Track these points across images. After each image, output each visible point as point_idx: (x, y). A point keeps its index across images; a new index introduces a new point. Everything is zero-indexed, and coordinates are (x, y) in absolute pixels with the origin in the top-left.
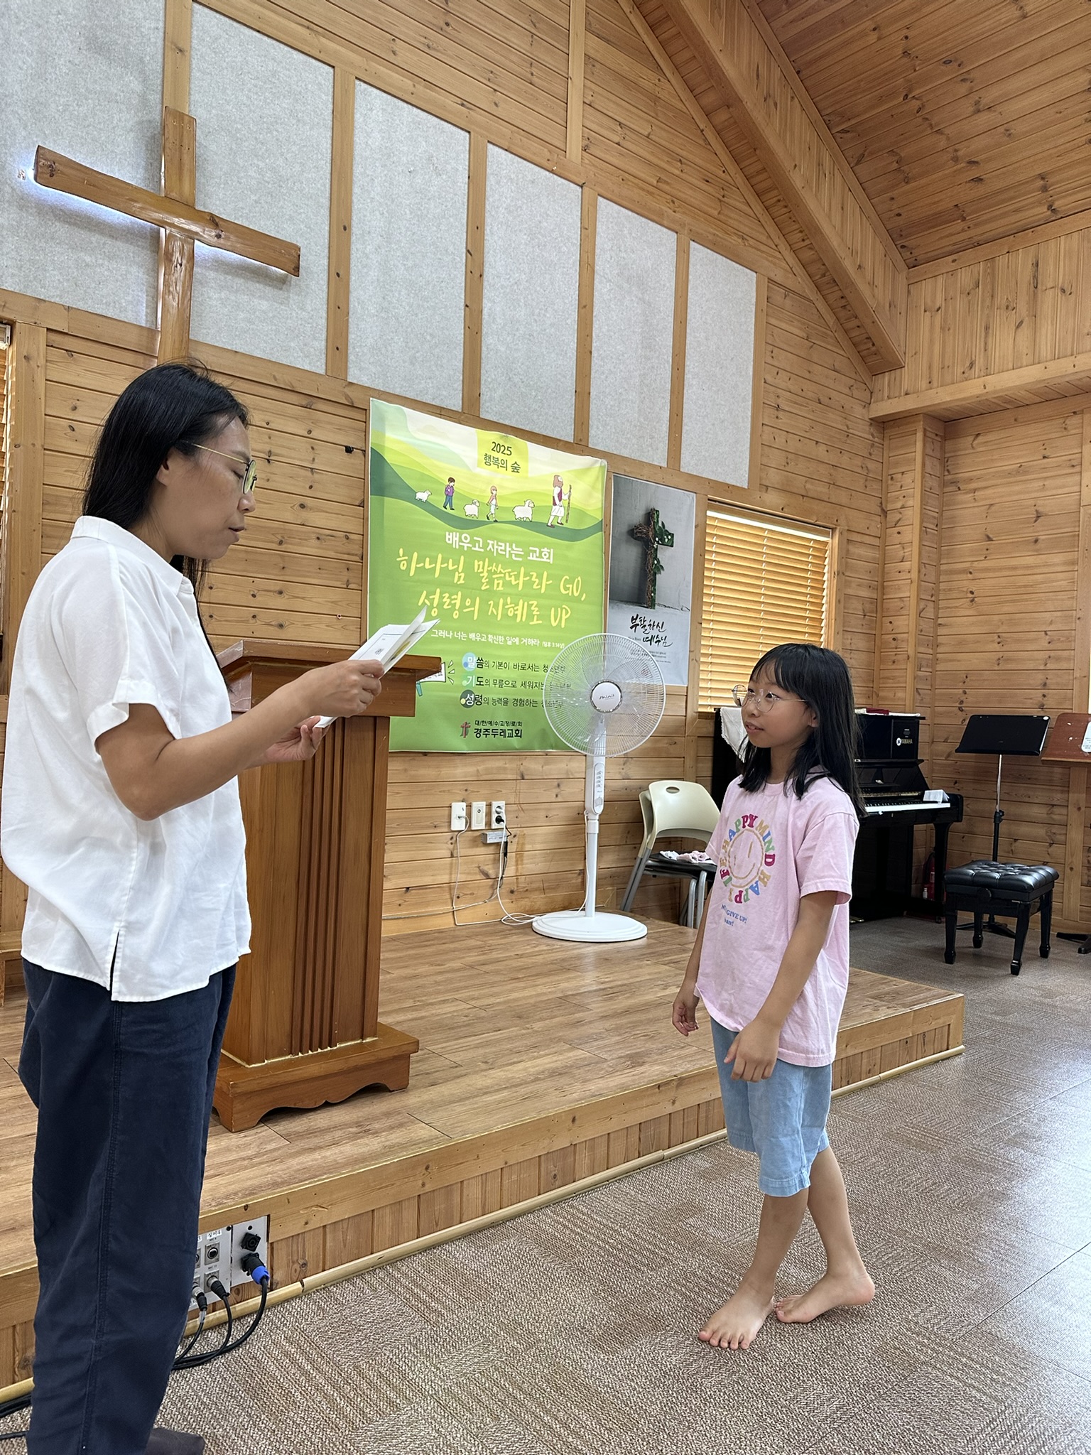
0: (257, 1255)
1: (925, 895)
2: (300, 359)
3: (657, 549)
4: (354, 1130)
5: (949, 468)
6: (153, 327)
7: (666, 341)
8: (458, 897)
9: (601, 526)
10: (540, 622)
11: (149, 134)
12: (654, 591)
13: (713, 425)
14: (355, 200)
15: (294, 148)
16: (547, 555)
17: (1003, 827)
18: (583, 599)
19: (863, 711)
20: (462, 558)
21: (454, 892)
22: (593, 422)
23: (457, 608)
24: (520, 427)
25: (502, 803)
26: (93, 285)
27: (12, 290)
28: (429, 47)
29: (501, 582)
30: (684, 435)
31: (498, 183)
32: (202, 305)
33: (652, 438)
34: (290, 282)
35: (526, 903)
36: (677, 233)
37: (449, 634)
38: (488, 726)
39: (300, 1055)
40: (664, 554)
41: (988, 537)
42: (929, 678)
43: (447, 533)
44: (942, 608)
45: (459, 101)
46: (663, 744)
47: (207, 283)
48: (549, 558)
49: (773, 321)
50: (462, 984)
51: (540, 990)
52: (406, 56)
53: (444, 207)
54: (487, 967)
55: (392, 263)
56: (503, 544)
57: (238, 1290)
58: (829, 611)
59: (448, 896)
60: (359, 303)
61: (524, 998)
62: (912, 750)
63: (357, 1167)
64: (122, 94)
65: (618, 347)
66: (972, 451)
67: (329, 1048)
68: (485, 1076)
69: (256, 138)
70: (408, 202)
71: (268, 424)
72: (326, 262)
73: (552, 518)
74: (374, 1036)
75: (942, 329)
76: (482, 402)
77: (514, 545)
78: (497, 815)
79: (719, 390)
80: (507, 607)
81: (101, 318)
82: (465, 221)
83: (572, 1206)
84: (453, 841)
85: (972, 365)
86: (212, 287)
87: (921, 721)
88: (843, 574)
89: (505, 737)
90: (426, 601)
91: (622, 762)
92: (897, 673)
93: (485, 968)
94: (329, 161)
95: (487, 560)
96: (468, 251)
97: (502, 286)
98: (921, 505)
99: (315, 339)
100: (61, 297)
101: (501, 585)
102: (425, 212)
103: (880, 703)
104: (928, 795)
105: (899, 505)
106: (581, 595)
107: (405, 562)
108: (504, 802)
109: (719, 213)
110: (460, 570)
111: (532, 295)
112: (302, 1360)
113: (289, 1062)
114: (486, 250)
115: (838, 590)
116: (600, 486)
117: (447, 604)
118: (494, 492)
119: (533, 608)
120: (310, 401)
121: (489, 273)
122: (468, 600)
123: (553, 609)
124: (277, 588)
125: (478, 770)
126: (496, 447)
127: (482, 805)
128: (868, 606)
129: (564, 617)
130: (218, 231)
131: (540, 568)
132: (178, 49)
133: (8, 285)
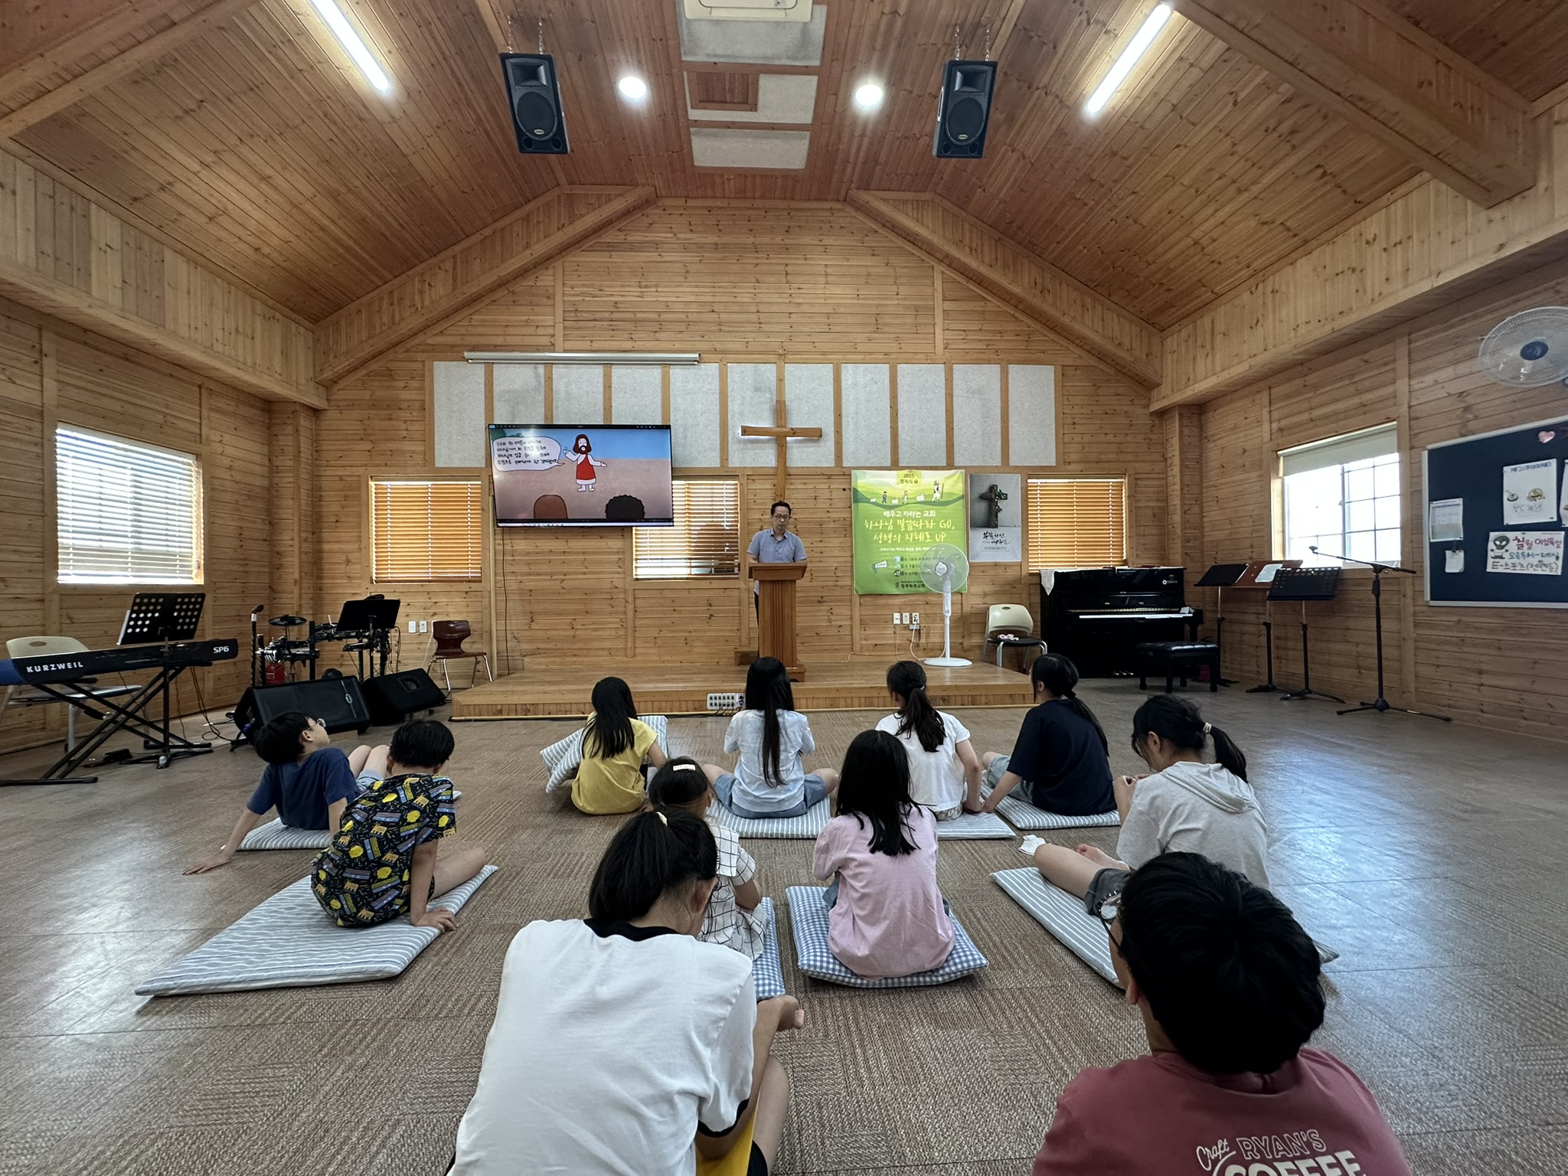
2: (824, 463)
3: (997, 502)
6: (776, 467)
7: (997, 412)
8: (898, 649)
9: (962, 497)
10: (932, 541)
11: (773, 411)
12: (997, 521)
15: (821, 395)
18: (954, 529)
20: (892, 520)
21: (896, 647)
22: (957, 455)
23: (890, 539)
24: (919, 465)
28: (871, 340)
29: (911, 527)
30: (1011, 449)
31: (904, 376)
32: (791, 456)
33: (992, 454)
34: (820, 440)
36: (999, 364)
37: (886, 549)
38: (908, 584)
40: (1001, 504)
41: (1222, 465)
43: (885, 512)
44: (1205, 507)
45: (884, 354)
46: (1007, 588)
48: (934, 514)
49: (1067, 384)
53: (880, 394)
55: (859, 421)
56: (911, 512)
60: (846, 438)
62: (1179, 586)
64: (765, 401)
69: (807, 397)
70: (864, 398)
71: (815, 487)
72: (833, 429)
73: (934, 498)
75: (1176, 362)
76: (900, 460)
77: (916, 512)
78: (914, 618)
80: (914, 536)
84: (895, 628)
86: (793, 450)
87: (1185, 570)
89: (914, 587)
90: (877, 538)
91: (981, 597)
94: (833, 394)
95: (904, 519)
96: (891, 407)
97: (908, 415)
99: (830, 455)
100: (751, 465)
102: (872, 398)
104: (1183, 609)
106: (951, 527)
107: (867, 525)
108: (918, 613)
109: (1027, 346)
110: (891, 525)
111: (922, 414)
116: (961, 480)
117: (886, 538)
118: (906, 493)
119: (927, 535)
120: (829, 477)
121: (900, 412)
122: (895, 535)
123: (937, 534)
125: (904, 601)
126: (906, 476)
127: (908, 614)
128: (1155, 511)
129: (944, 537)
130: (794, 432)
131: (929, 519)
132: (780, 380)
133: (736, 465)
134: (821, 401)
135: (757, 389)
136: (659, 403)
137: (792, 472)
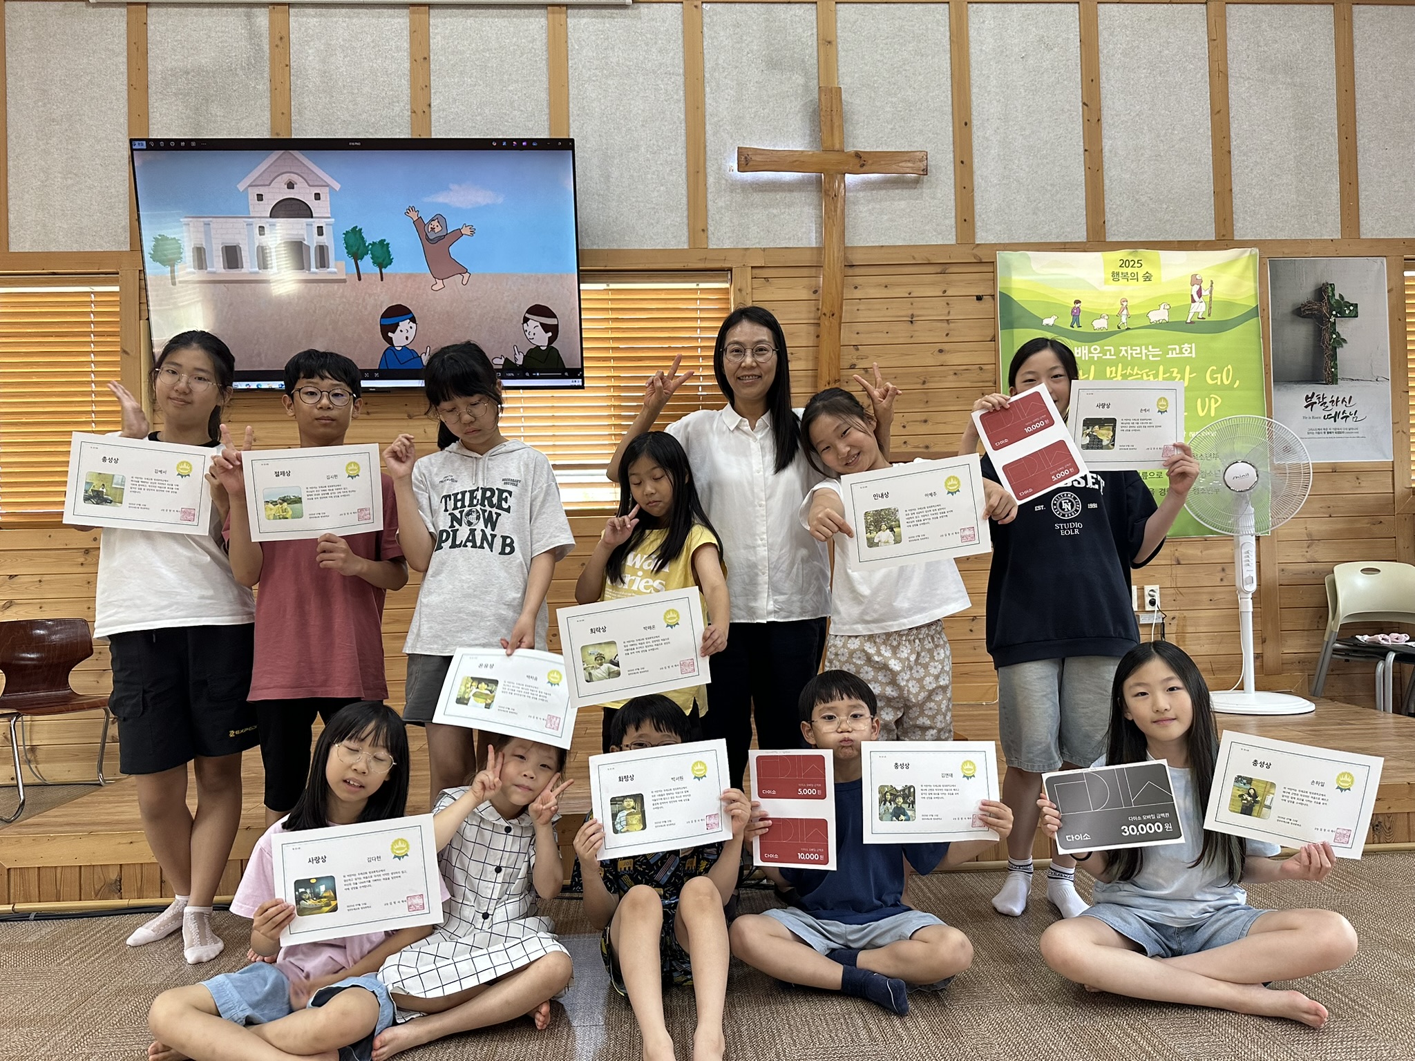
2: (934, 238)
3: (1335, 323)
6: (820, 246)
7: (1329, 114)
9: (1254, 312)
12: (1335, 366)
14: (974, 98)
15: (920, 78)
16: (1189, 350)
18: (1235, 386)
20: (1093, 367)
22: (1239, 215)
24: (1151, 239)
25: (1156, 587)
26: (779, 229)
27: (729, 247)
30: (1363, 201)
32: (855, 218)
33: (1319, 213)
34: (921, 181)
40: (1344, 328)
46: (1363, 524)
47: (856, 201)
48: (1191, 353)
53: (1057, 74)
55: (1010, 137)
56: (1138, 348)
64: (791, 90)
65: (1265, 137)
69: (889, 82)
70: (1022, 83)
71: (910, 294)
72: (952, 155)
73: (1191, 315)
76: (1107, 228)
77: (1150, 347)
78: (1150, 598)
81: (784, 250)
86: (861, 204)
91: (1306, 545)
94: (949, 76)
95: (1120, 365)
96: (1084, 104)
97: (1122, 122)
99: (946, 218)
100: (759, 243)
102: (1039, 85)
106: (1233, 382)
108: (1158, 586)
111: (1156, 119)
116: (1251, 274)
118: (1125, 304)
120: (944, 268)
121: (1107, 115)
123: (1199, 400)
124: (924, 418)
126: (1124, 263)
129: (1213, 406)
130: (862, 161)
131: (1181, 363)
132: (827, 42)
133: (727, 245)
134: (924, 91)
135: (773, 64)
136: (544, 96)
137: (857, 258)
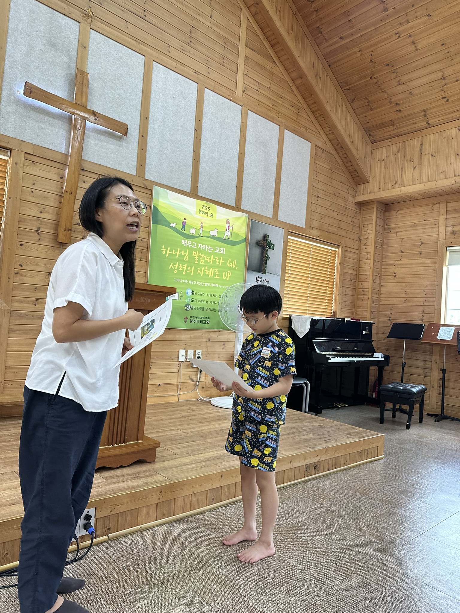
0: (90, 523)
1: (374, 396)
2: (126, 169)
3: (267, 250)
4: (132, 476)
5: (387, 223)
6: (68, 154)
7: (274, 168)
8: (180, 389)
9: (245, 240)
10: (219, 277)
11: (70, 79)
12: (266, 267)
13: (292, 202)
14: (151, 108)
15: (128, 87)
16: (223, 251)
17: (406, 369)
18: (236, 269)
19: (349, 319)
20: (188, 250)
21: (178, 387)
22: (243, 199)
23: (185, 270)
24: (214, 199)
25: (200, 351)
26: (44, 136)
27: (12, 136)
28: (183, 50)
29: (203, 260)
30: (280, 206)
31: (208, 103)
32: (87, 146)
33: (267, 206)
34: (123, 138)
35: (208, 393)
36: (279, 126)
37: (181, 280)
38: (195, 319)
39: (112, 446)
40: (270, 253)
41: (402, 251)
42: (377, 307)
43: (182, 240)
44: (383, 279)
45: (194, 71)
47: (90, 137)
48: (223, 252)
49: (317, 162)
50: (180, 423)
51: (212, 427)
52: (174, 53)
53: (186, 112)
54: (190, 417)
55: (165, 133)
56: (205, 246)
57: (82, 537)
58: (337, 278)
59: (176, 389)
60: (151, 148)
61: (205, 430)
62: (369, 336)
63: (133, 490)
64: (60, 63)
65: (254, 170)
66: (395, 217)
67: (123, 444)
68: (187, 458)
69: (113, 82)
70: (172, 109)
72: (138, 131)
73: (225, 236)
74: (142, 440)
75: (385, 168)
76: (199, 189)
77: (209, 246)
78: (198, 355)
79: (294, 188)
80: (205, 271)
81: (46, 149)
82: (194, 118)
83: (219, 511)
84: (179, 365)
85: (396, 182)
86: (92, 139)
87: (373, 324)
88: (343, 263)
89: (202, 323)
90: (172, 267)
92: (364, 305)
93: (190, 418)
94: (141, 92)
95: (198, 251)
96: (195, 129)
97: (209, 144)
98: (375, 238)
99: (132, 161)
100: (31, 140)
101: (203, 262)
102: (179, 113)
103: (357, 316)
104: (375, 355)
105: (366, 237)
106: (236, 267)
107: (164, 251)
108: (201, 350)
109: (297, 119)
110: (187, 255)
111: (220, 148)
112: (106, 565)
113: (107, 449)
114: (202, 129)
115: (341, 270)
116: (245, 224)
117: (181, 268)
118: (202, 225)
119: (216, 272)
121: (203, 138)
122: (189, 267)
123: (224, 272)
125: (191, 337)
126: (204, 207)
127: (192, 351)
128: (353, 277)
129: (229, 276)
130: (96, 118)
131: (219, 256)
133: (10, 135)
134: (129, 94)
135: (52, 44)
137: (87, 167)
